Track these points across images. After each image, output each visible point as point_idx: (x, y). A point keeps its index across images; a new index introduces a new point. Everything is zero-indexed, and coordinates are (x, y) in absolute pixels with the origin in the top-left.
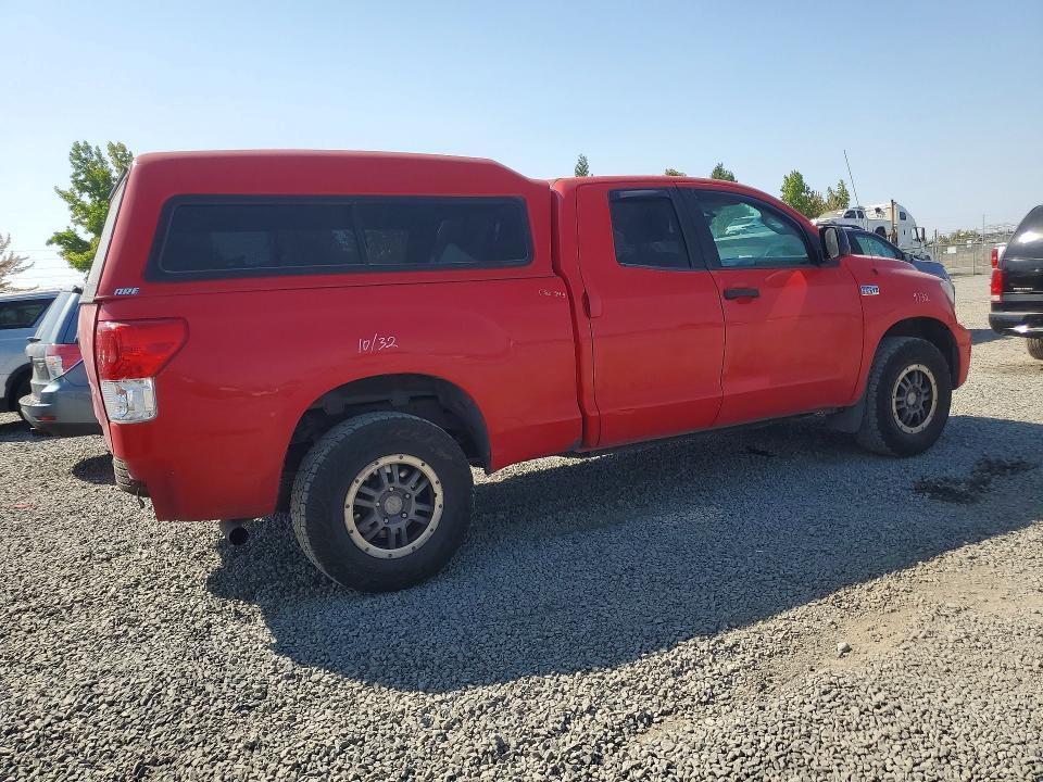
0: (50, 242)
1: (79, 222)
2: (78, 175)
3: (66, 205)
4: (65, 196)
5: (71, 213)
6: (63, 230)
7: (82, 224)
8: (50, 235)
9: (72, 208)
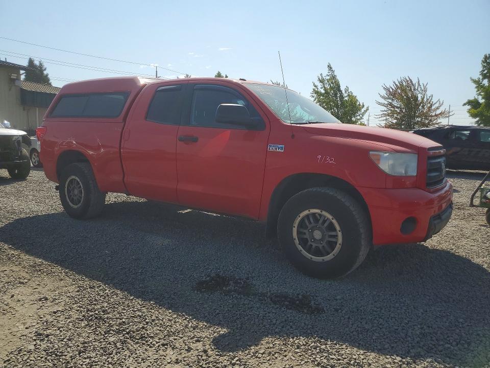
0: (465, 104)
1: (479, 94)
2: (484, 71)
3: (475, 86)
4: (475, 81)
5: (476, 90)
6: (472, 98)
7: (481, 95)
8: (466, 101)
9: (476, 87)
